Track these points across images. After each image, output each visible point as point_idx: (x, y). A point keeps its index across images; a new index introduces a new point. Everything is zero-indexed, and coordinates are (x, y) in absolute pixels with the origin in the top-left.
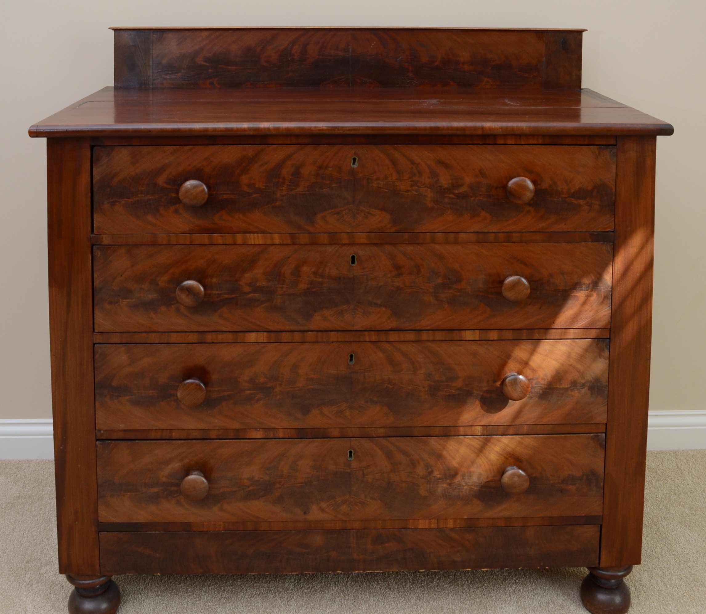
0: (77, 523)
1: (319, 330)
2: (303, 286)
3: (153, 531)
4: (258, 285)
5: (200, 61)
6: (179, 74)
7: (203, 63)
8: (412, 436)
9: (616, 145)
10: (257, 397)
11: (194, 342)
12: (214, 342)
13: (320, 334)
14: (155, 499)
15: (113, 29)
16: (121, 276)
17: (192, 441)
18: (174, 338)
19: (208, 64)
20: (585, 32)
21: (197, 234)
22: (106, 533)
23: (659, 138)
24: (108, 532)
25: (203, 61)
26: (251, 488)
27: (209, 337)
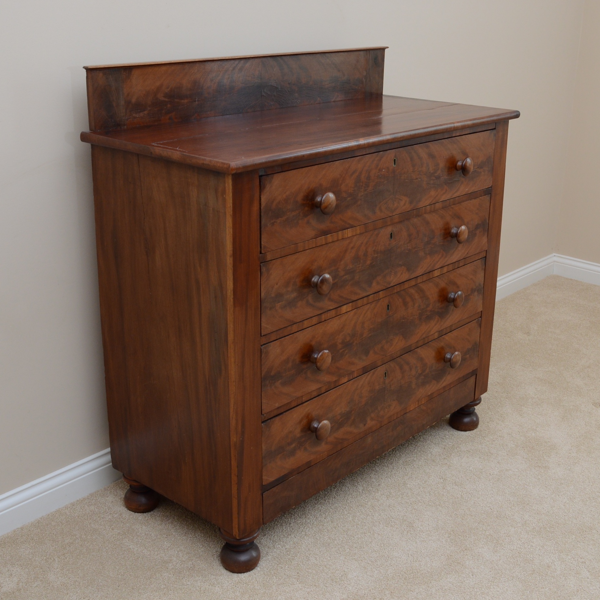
0: (250, 493)
1: (375, 292)
2: (368, 262)
3: (291, 477)
4: (348, 268)
5: (161, 97)
6: (146, 112)
7: (163, 99)
8: (410, 351)
9: (495, 129)
10: (345, 353)
11: (316, 323)
12: (326, 319)
13: (375, 294)
14: (293, 453)
15: (85, 69)
16: (277, 284)
17: (313, 400)
18: (306, 324)
19: (167, 100)
20: (386, 49)
21: (319, 238)
22: (267, 492)
23: (510, 121)
24: (267, 491)
25: (163, 97)
26: (341, 420)
27: (323, 317)
